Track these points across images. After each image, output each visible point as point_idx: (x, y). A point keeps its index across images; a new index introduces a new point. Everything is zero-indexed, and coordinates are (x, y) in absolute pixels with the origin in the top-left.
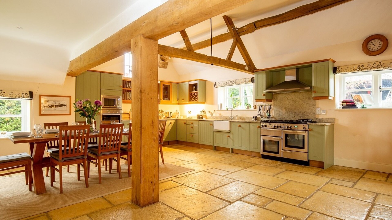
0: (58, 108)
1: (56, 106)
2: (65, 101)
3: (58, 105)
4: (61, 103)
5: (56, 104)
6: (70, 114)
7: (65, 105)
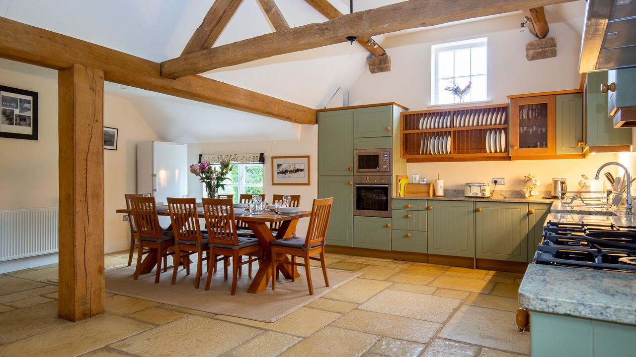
0: (292, 175)
1: (291, 172)
2: (301, 164)
3: (293, 170)
4: (297, 167)
5: (291, 169)
6: (308, 184)
7: (302, 170)
